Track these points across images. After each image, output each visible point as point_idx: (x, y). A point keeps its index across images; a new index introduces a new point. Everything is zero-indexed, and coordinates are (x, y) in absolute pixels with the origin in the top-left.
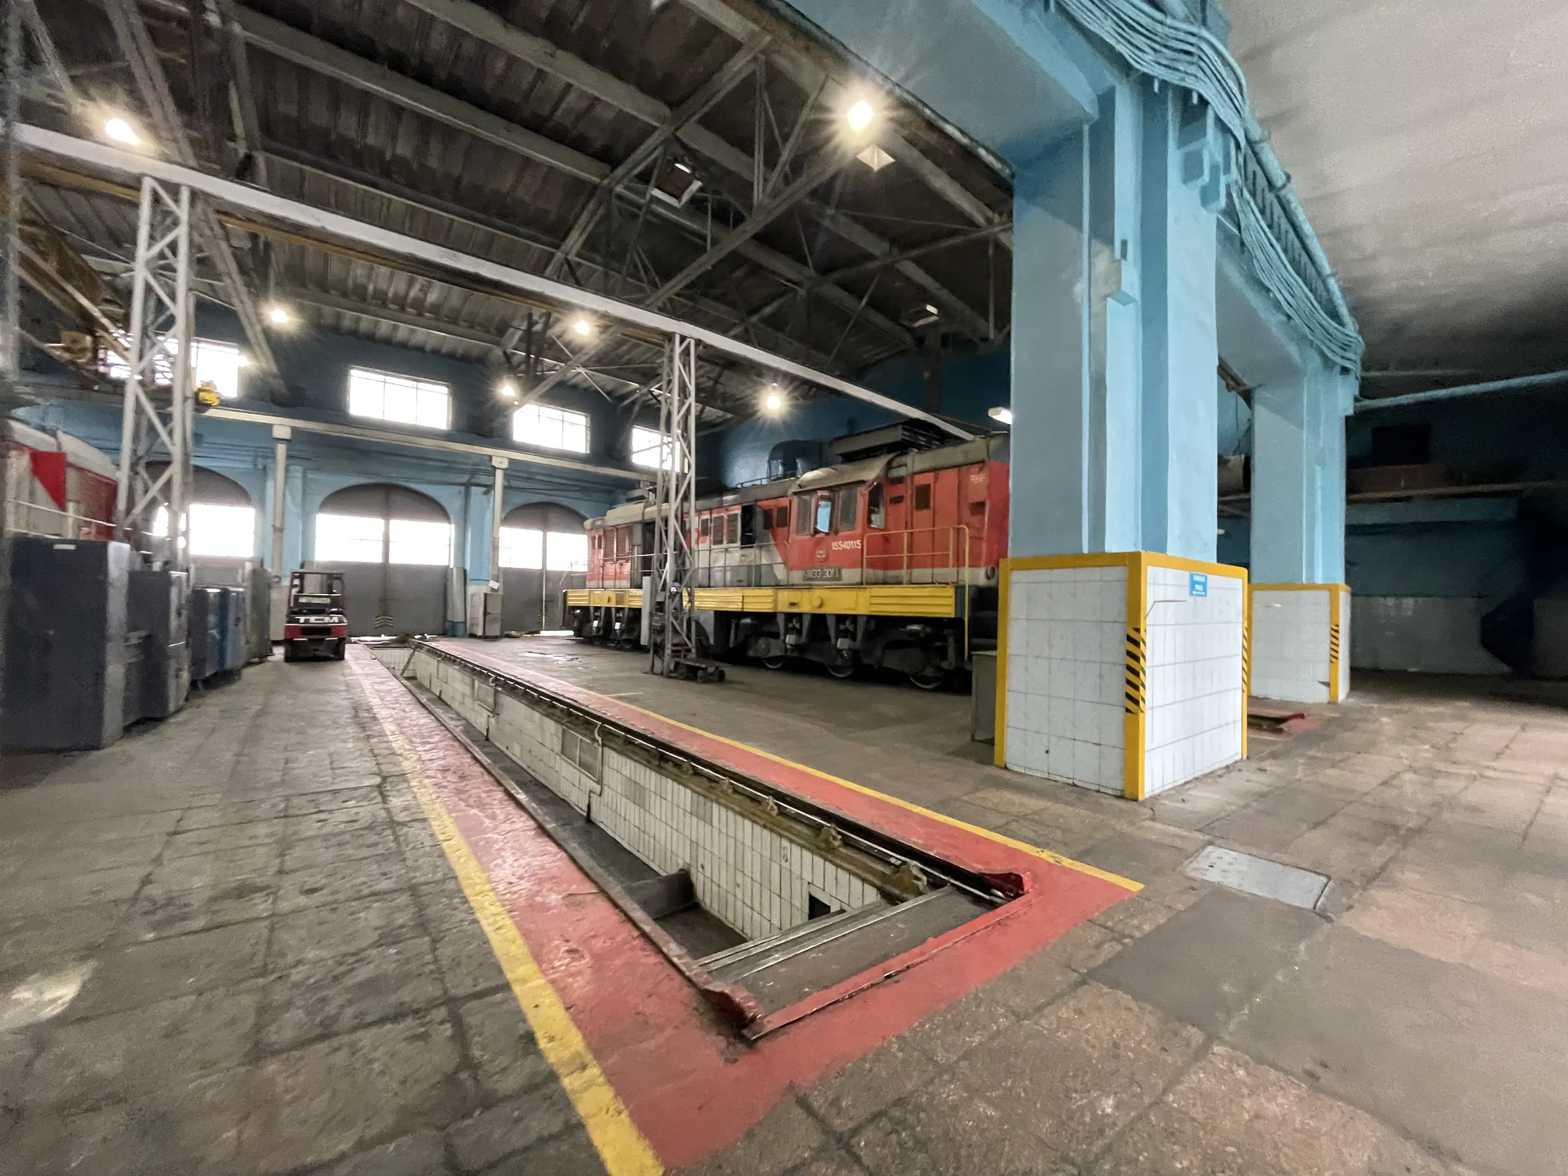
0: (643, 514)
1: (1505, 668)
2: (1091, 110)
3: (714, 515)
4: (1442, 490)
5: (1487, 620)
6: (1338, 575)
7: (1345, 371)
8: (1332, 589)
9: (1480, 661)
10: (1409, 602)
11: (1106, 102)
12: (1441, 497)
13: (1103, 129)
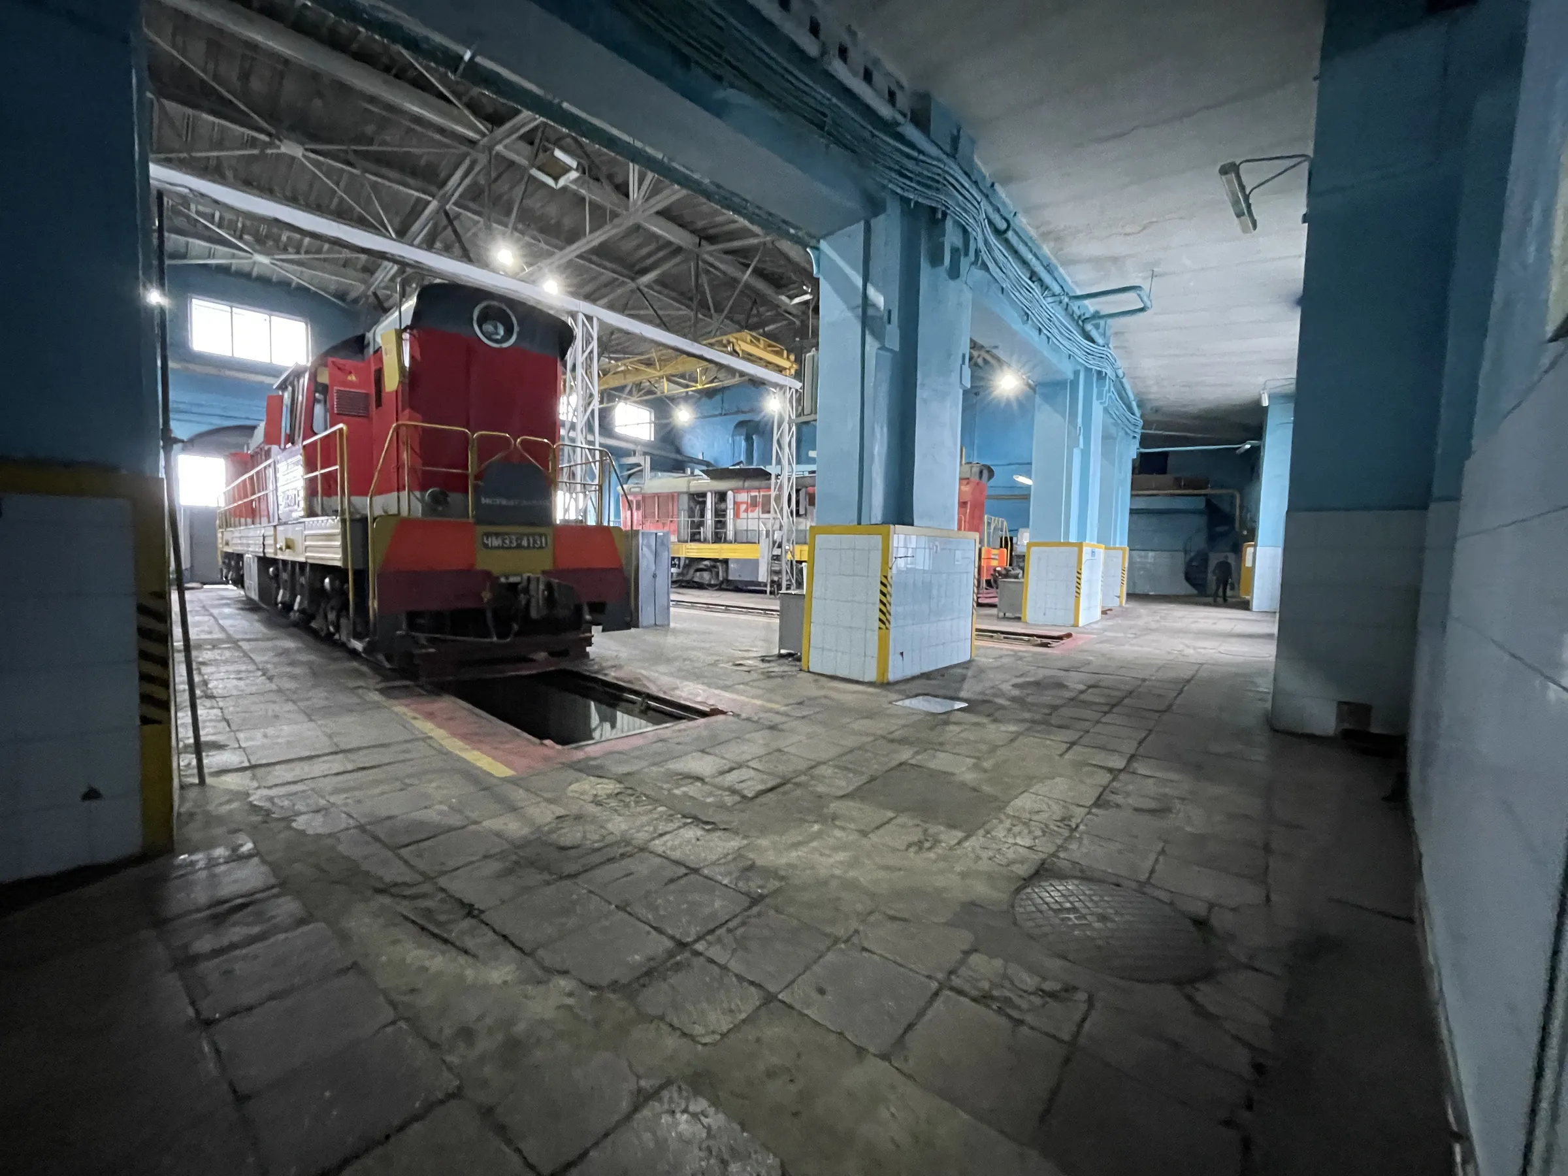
0: (689, 487)
1: (1195, 592)
2: (1071, 376)
3: (762, 493)
4: (1172, 492)
5: (1189, 565)
6: (1125, 545)
7: (1134, 437)
8: (1123, 550)
9: (1186, 588)
10: (1151, 554)
11: (1077, 373)
12: (1172, 495)
13: (1074, 383)
